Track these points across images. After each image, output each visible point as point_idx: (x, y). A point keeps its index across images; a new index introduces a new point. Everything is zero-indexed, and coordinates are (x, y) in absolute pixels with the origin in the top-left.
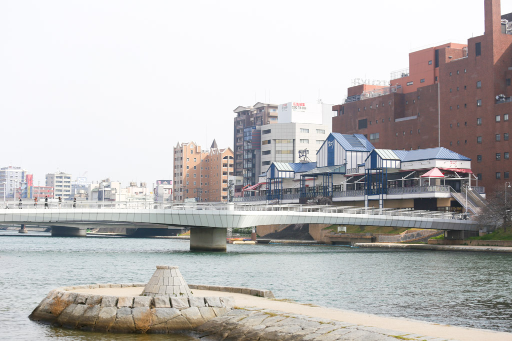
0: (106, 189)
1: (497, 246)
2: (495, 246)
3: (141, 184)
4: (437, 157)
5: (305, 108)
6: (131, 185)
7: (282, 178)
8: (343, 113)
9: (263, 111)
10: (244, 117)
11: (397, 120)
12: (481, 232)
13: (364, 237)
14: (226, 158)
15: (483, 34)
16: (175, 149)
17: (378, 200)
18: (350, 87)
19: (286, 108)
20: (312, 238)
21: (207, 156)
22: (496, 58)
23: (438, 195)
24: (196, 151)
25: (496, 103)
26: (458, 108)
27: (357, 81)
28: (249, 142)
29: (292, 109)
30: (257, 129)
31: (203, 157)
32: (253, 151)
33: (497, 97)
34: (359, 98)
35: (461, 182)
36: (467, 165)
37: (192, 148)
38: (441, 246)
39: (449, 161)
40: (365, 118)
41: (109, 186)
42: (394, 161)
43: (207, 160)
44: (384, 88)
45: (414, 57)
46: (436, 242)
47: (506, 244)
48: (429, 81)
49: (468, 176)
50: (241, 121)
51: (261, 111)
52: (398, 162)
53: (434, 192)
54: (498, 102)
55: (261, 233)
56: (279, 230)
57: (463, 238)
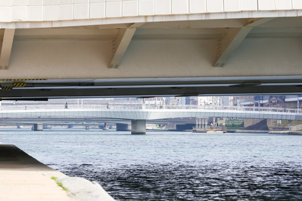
13: (285, 127)
55: (246, 126)
56: (254, 124)
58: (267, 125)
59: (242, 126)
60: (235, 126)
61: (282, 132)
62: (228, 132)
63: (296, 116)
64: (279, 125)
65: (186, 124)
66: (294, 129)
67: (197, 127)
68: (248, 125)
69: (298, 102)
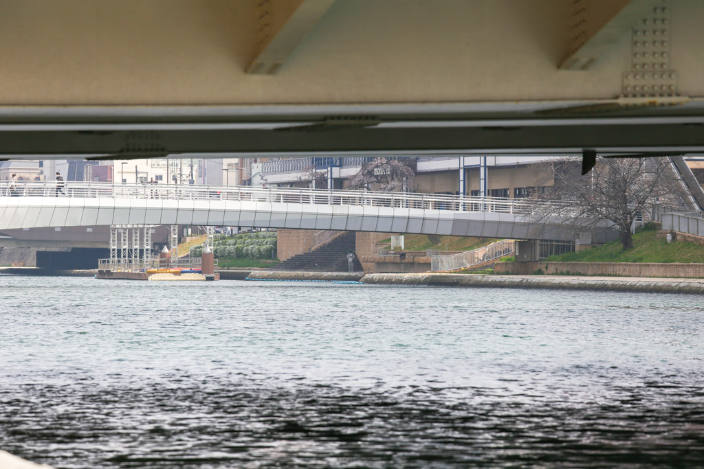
12: (578, 242)
13: (418, 260)
17: (478, 169)
46: (503, 269)
55: (284, 255)
56: (313, 249)
57: (538, 258)
58: (357, 252)
59: (269, 257)
60: (247, 255)
61: (406, 276)
62: (224, 277)
63: (455, 221)
64: (398, 251)
65: (74, 249)
66: (447, 265)
67: (113, 259)
68: (291, 254)
69: (462, 172)
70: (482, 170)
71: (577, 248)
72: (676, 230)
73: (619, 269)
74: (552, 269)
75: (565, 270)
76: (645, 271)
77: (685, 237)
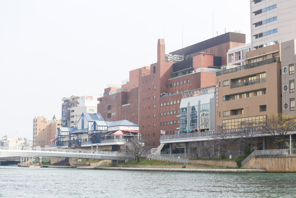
0: (4, 141)
1: (129, 167)
2: (128, 167)
3: (24, 139)
4: (120, 125)
5: (92, 99)
6: (19, 139)
7: (65, 135)
8: (102, 102)
9: (75, 100)
10: (66, 103)
11: (123, 106)
12: (126, 160)
13: (86, 164)
14: (59, 125)
15: (157, 62)
16: (34, 120)
17: (96, 146)
18: (106, 88)
19: (83, 99)
20: (70, 165)
21: (50, 123)
22: (162, 74)
23: (118, 143)
24: (44, 121)
25: (161, 97)
26: (146, 100)
27: (109, 85)
28: (64, 116)
29: (86, 99)
30: (68, 110)
31: (48, 124)
32: (66, 121)
33: (161, 94)
34: (108, 94)
35: (134, 137)
36: (137, 129)
37: (42, 119)
38: (109, 168)
39: (127, 127)
40: (110, 104)
41: (6, 139)
42: (104, 127)
43: (50, 126)
44: (118, 90)
45: (131, 73)
46: (108, 166)
47: (131, 166)
48: (137, 86)
49: (138, 134)
50: (65, 105)
51: (74, 100)
52: (106, 127)
53: (116, 142)
54: (162, 97)
55: (52, 163)
56: (59, 162)
57: (117, 164)
58: (69, 162)
59: (49, 163)
60: (44, 163)
61: (82, 167)
62: (44, 167)
63: (101, 156)
64: (80, 162)
65: (7, 161)
66: (93, 165)
67: (21, 163)
68: (54, 162)
69: (92, 147)
70: (97, 146)
71: (126, 162)
72: (151, 158)
73: (138, 166)
74: (121, 166)
75: (125, 166)
76: (146, 166)
77: (153, 159)
